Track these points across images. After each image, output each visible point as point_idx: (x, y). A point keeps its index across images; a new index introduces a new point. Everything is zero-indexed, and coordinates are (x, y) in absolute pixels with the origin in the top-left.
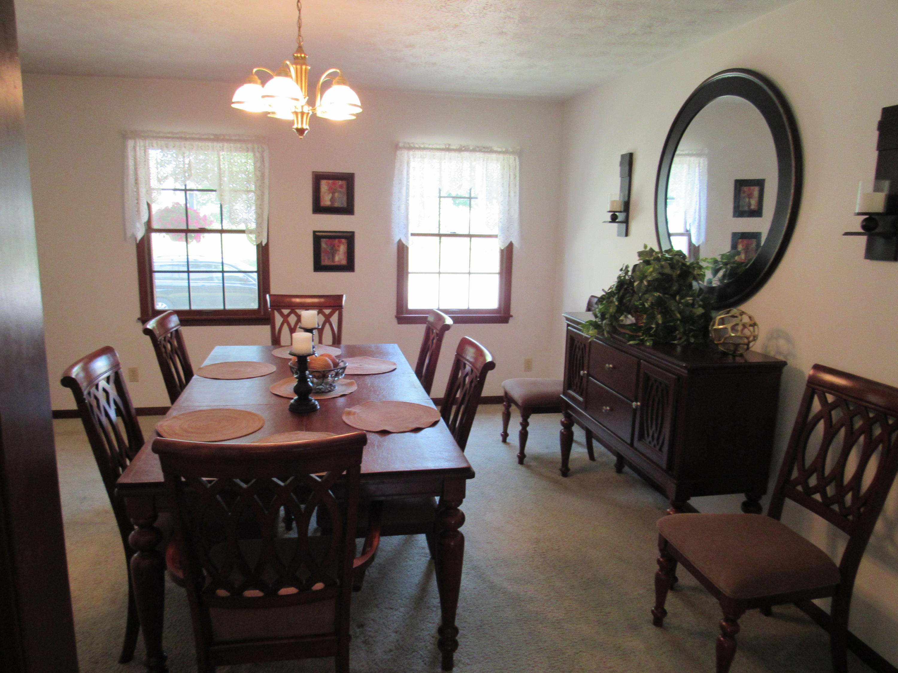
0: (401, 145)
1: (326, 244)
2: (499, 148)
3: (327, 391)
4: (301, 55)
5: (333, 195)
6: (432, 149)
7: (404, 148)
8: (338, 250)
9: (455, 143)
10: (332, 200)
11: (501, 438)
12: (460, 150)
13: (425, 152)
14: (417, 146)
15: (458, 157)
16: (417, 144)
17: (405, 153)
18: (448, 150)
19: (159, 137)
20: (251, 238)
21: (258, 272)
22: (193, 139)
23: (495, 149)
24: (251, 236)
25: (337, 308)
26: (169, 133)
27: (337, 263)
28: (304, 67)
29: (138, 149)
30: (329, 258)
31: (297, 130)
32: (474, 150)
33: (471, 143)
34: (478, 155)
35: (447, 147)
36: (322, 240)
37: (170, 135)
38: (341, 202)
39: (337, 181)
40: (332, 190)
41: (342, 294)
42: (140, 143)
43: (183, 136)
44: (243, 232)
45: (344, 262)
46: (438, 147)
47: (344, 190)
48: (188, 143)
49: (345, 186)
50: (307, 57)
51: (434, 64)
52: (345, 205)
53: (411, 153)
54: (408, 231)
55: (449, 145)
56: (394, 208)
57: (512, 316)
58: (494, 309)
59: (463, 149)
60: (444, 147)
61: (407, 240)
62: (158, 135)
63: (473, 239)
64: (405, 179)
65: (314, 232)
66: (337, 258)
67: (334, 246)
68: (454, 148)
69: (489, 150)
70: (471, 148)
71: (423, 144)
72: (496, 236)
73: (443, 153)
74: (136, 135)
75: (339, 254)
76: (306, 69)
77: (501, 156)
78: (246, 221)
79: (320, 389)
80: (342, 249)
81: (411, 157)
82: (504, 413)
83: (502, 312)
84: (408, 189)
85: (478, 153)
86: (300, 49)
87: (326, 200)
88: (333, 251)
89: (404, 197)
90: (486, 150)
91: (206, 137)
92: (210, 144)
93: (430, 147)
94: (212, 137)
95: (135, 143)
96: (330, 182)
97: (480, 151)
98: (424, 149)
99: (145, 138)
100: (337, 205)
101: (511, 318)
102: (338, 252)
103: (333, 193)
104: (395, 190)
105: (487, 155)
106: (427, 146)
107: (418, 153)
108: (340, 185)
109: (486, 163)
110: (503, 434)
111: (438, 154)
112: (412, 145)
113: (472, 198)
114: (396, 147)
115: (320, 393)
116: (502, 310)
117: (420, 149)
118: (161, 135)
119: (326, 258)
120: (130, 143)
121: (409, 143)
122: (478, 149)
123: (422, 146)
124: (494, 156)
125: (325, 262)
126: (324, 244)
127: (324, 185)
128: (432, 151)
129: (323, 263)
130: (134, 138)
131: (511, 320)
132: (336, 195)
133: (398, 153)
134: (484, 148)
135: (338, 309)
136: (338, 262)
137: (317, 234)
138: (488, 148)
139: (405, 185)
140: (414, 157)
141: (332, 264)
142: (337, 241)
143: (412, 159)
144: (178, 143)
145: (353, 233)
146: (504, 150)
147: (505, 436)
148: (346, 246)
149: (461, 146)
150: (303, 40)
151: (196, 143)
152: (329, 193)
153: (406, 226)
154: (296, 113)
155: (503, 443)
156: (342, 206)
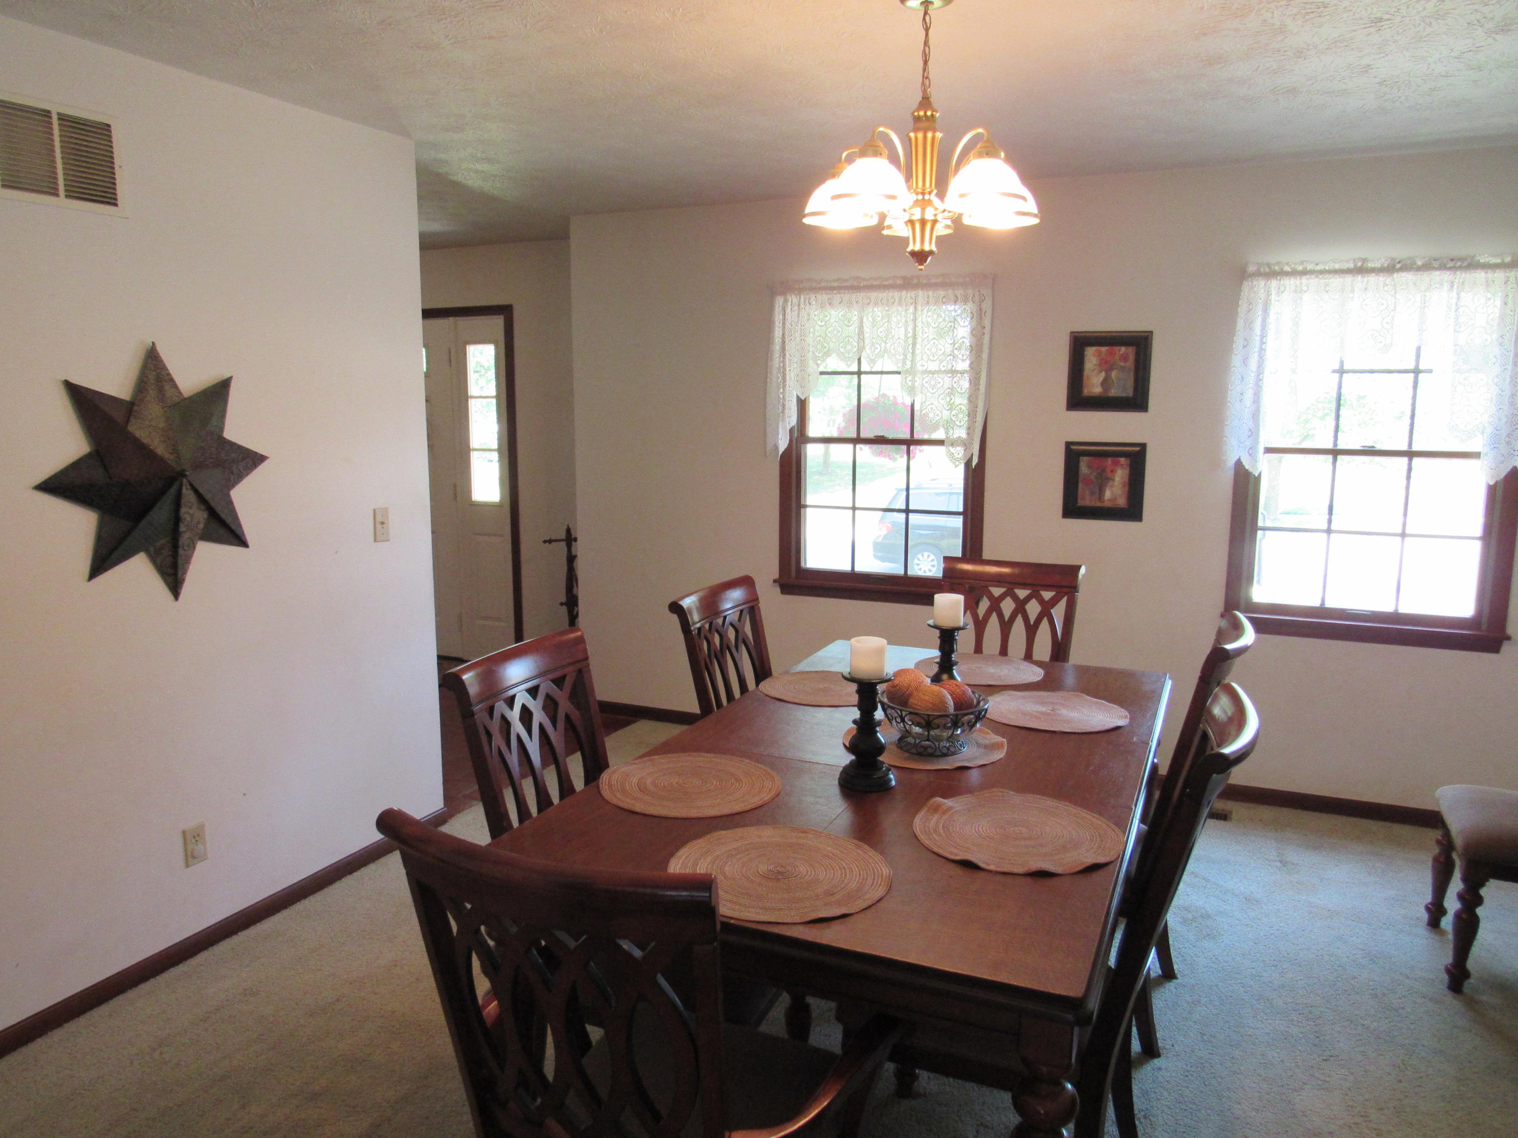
0: (1251, 269)
1: (1090, 467)
2: (1495, 256)
3: (938, 753)
4: (925, 113)
5: (1106, 373)
6: (1322, 272)
7: (1258, 274)
8: (1110, 479)
9: (1378, 256)
10: (1105, 383)
11: (1425, 916)
12: (1390, 269)
13: (1304, 280)
14: (1287, 269)
15: (1385, 285)
16: (1287, 264)
17: (1261, 283)
18: (1361, 270)
19: (820, 289)
20: (953, 454)
21: (964, 514)
22: (871, 288)
23: (1482, 261)
24: (952, 450)
25: (1066, 590)
26: (834, 281)
27: (1107, 504)
28: (930, 135)
29: (788, 311)
30: (1092, 494)
31: (913, 254)
32: (1427, 267)
33: (1419, 252)
34: (1436, 275)
35: (1359, 264)
36: (1081, 458)
37: (835, 284)
38: (1122, 387)
39: (1117, 348)
40: (1106, 366)
41: (1078, 564)
42: (793, 299)
43: (855, 284)
44: (940, 443)
45: (1122, 502)
46: (1337, 266)
47: (1130, 364)
48: (861, 296)
49: (1132, 357)
50: (938, 115)
51: (1293, 91)
52: (1130, 393)
53: (1274, 283)
54: (1256, 441)
55: (1364, 260)
56: (1232, 395)
57: (1509, 638)
58: (1465, 618)
59: (1398, 266)
60: (1351, 266)
61: (1255, 461)
62: (819, 286)
63: (1416, 461)
64: (1258, 338)
65: (1068, 445)
66: (1108, 494)
67: (1103, 471)
68: (1378, 265)
69: (1465, 264)
70: (1419, 263)
71: (1302, 263)
72: (1476, 455)
73: (1349, 279)
74: (787, 288)
75: (1112, 486)
76: (933, 138)
77: (1499, 275)
78: (949, 425)
79: (926, 748)
80: (1121, 475)
81: (1273, 292)
82: (1436, 860)
83: (1484, 627)
84: (1261, 358)
85: (1437, 273)
86: (925, 102)
87: (1094, 385)
88: (1103, 480)
89: (1253, 374)
90: (1459, 264)
91: (890, 282)
92: (896, 294)
93: (1319, 268)
94: (899, 282)
95: (786, 301)
96: (1104, 349)
97: (1443, 267)
98: (1304, 273)
99: (800, 291)
100: (1113, 392)
101: (1506, 643)
102: (1110, 483)
103: (1108, 371)
104: (1236, 360)
105: (1461, 276)
106: (1310, 267)
107: (1290, 283)
108: (1122, 355)
109: (1458, 294)
110: (1430, 906)
111: (1336, 281)
112: (1277, 268)
113: (1420, 372)
114: (1241, 275)
115: (924, 756)
116: (1485, 621)
117: (1294, 273)
118: (823, 284)
119: (1087, 492)
120: (779, 301)
121: (1269, 265)
122: (1436, 265)
123: (1300, 268)
124: (1480, 276)
125: (1086, 499)
126: (1084, 467)
127: (1092, 356)
128: (1321, 276)
129: (1080, 503)
130: (783, 293)
131: (1506, 647)
132: (1114, 374)
133: (1246, 285)
134: (1452, 260)
135: (1066, 594)
136: (1110, 500)
137: (1073, 447)
138: (1461, 259)
139: (1256, 350)
140: (1280, 292)
141: (1099, 504)
142: (1109, 461)
143: (1273, 297)
144: (846, 296)
145: (1143, 446)
146: (1508, 259)
147: (1436, 911)
148: (1127, 471)
149: (1393, 259)
150: (930, 85)
151: (874, 295)
152: (1101, 372)
153: (1254, 434)
154: (911, 222)
155: (1429, 928)
156: (1124, 395)
